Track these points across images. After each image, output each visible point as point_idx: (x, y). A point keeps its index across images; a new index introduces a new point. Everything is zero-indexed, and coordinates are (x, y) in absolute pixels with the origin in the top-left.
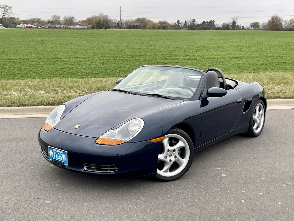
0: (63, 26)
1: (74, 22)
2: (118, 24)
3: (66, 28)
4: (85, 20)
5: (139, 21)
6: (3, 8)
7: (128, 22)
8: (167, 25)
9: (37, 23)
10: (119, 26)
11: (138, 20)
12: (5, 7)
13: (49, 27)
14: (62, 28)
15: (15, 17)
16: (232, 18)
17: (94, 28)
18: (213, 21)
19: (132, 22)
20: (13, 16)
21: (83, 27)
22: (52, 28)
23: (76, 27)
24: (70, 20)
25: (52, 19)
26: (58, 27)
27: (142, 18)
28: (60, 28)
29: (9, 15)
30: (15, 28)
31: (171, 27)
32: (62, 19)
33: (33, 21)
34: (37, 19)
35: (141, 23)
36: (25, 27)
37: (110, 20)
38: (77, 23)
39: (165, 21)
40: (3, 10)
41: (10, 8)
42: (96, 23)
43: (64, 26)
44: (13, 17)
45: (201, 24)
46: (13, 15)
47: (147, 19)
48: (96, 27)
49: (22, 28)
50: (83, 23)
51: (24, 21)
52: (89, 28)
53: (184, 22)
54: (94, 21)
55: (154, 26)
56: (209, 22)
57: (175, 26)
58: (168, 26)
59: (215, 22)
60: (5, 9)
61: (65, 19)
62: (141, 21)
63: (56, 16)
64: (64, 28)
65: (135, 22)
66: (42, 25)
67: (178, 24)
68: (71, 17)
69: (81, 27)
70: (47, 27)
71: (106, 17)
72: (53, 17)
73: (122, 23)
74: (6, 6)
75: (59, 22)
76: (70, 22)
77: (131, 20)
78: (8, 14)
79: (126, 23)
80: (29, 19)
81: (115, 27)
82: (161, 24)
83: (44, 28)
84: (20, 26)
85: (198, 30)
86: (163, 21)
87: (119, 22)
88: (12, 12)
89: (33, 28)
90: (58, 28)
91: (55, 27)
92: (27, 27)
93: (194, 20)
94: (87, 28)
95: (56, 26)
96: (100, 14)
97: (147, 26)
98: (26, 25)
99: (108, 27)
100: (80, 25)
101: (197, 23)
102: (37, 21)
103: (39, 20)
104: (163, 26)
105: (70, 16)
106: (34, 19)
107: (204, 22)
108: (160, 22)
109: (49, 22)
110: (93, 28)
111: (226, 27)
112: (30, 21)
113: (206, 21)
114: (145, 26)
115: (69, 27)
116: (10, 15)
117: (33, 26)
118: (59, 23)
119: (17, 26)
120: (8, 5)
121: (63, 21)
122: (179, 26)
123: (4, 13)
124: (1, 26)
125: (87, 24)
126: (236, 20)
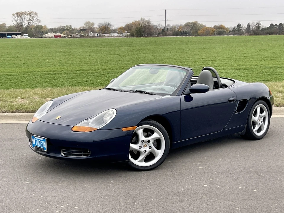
0: (98, 35)
1: (111, 29)
2: (163, 30)
3: (100, 36)
4: (124, 26)
5: (189, 26)
6: (29, 15)
7: (175, 27)
8: (224, 30)
9: (67, 31)
10: (164, 32)
11: (188, 25)
12: (30, 14)
13: (81, 36)
14: (95, 37)
15: (42, 25)
17: (134, 36)
19: (180, 27)
20: (39, 24)
21: (121, 35)
22: (83, 37)
23: (112, 36)
24: (105, 27)
25: (85, 26)
26: (91, 35)
27: (193, 22)
28: (94, 36)
29: (35, 23)
30: (42, 37)
31: (229, 32)
32: (96, 26)
33: (62, 30)
34: (67, 26)
35: (192, 28)
36: (53, 36)
37: (154, 26)
38: (114, 31)
39: (222, 25)
40: (29, 17)
41: (36, 14)
42: (136, 30)
43: (99, 35)
44: (40, 25)
45: (267, 27)
47: (199, 24)
48: (136, 34)
49: (49, 37)
50: (121, 30)
51: (53, 29)
52: (128, 36)
53: (246, 26)
54: (134, 28)
55: (207, 32)
56: (278, 25)
57: (234, 31)
58: (225, 32)
60: (30, 16)
61: (100, 26)
62: (191, 25)
63: (90, 23)
64: (98, 37)
65: (184, 27)
66: (73, 33)
67: (239, 29)
68: (107, 23)
69: (118, 35)
70: (79, 36)
71: (148, 22)
72: (86, 24)
73: (168, 29)
74: (32, 12)
75: (93, 30)
76: (105, 29)
77: (180, 25)
78: (34, 21)
79: (173, 28)
80: (58, 27)
81: (159, 34)
82: (217, 29)
83: (74, 37)
84: (48, 35)
85: (262, 35)
86: (219, 25)
87: (164, 28)
88: (38, 20)
89: (62, 37)
90: (91, 37)
91: (88, 36)
92: (56, 36)
93: (258, 24)
94: (126, 36)
95: (89, 34)
96: (141, 19)
97: (199, 32)
98: (53, 34)
99: (150, 34)
100: (117, 33)
101: (264, 26)
102: (67, 29)
103: (70, 27)
104: (220, 31)
105: (106, 22)
106: (64, 27)
107: (272, 25)
108: (215, 26)
109: (81, 30)
110: (132, 35)
112: (59, 29)
113: (274, 24)
114: (197, 32)
115: (104, 36)
116: (37, 22)
117: (62, 35)
118: (93, 31)
119: (44, 36)
120: (34, 11)
121: (97, 29)
122: (239, 30)
123: (30, 21)
124: (26, 36)
125: (126, 32)
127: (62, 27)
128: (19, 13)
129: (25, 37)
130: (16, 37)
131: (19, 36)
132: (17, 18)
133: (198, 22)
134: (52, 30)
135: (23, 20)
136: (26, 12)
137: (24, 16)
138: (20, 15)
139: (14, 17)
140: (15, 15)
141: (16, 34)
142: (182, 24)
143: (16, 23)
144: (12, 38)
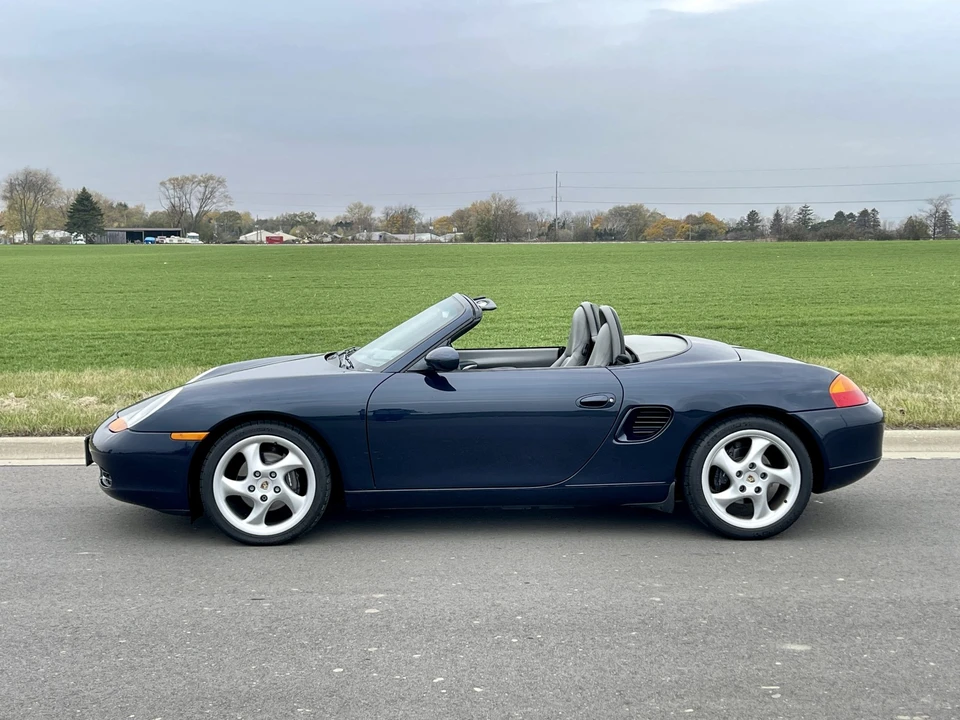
0: (380, 236)
1: (416, 222)
2: (551, 226)
3: (385, 241)
4: (449, 215)
5: (621, 215)
6: (203, 185)
7: (584, 219)
8: (713, 227)
9: (302, 227)
10: (551, 232)
11: (618, 213)
12: (206, 181)
13: (335, 240)
14: (373, 242)
16: (930, 201)
17: (472, 241)
18: (873, 210)
19: (598, 219)
20: (230, 208)
21: (438, 238)
22: (342, 241)
23: (417, 239)
24: (403, 218)
25: (349, 215)
27: (631, 207)
28: (369, 240)
29: (219, 206)
30: (234, 243)
31: (727, 232)
32: (378, 215)
33: (288, 224)
35: (628, 221)
36: (264, 239)
38: (424, 226)
39: (707, 215)
40: (202, 189)
41: (221, 182)
42: (478, 225)
43: (382, 236)
44: (230, 212)
45: (828, 222)
46: (230, 203)
47: (648, 211)
48: (477, 235)
49: (253, 242)
50: (443, 226)
51: (265, 221)
52: (456, 241)
53: (772, 217)
55: (671, 231)
56: (857, 215)
57: (741, 229)
58: (715, 231)
59: (878, 216)
60: (206, 187)
61: (387, 215)
62: (627, 214)
63: (361, 207)
65: (607, 219)
66: (315, 232)
67: (752, 224)
68: (408, 208)
69: (434, 237)
70: (329, 239)
71: (512, 204)
72: (351, 209)
73: (564, 224)
74: (211, 178)
75: (370, 225)
76: (401, 222)
77: (596, 213)
78: (215, 200)
79: (579, 221)
80: (279, 216)
81: (540, 237)
82: (694, 224)
83: (317, 242)
84: (252, 236)
85: (812, 239)
86: (699, 213)
87: (557, 219)
88: (226, 197)
89: (287, 242)
90: (362, 242)
91: (354, 240)
92: (270, 240)
93: (804, 211)
94: (451, 241)
95: (359, 235)
96: (494, 197)
97: (648, 231)
98: (265, 234)
99: (516, 236)
100: (431, 232)
101: (819, 218)
102: (303, 223)
103: (311, 218)
104: (702, 230)
105: (403, 205)
106: (295, 215)
107: (840, 215)
108: (689, 217)
109: (340, 224)
110: (468, 238)
111: (914, 231)
112: (283, 221)
113: (847, 213)
114: (642, 231)
115: (396, 239)
116: (221, 204)
117: (287, 237)
118: (368, 226)
119: (242, 238)
120: (216, 174)
121: (381, 221)
122: (753, 229)
123: (204, 200)
124: (192, 239)
125: (454, 229)
126: (945, 206)
127: (290, 216)
128: (177, 179)
129: (189, 241)
130: (167, 240)
131: (175, 239)
132: (171, 192)
133: (646, 207)
134: (265, 225)
135: (188, 196)
136: (194, 177)
137: (188, 188)
138: (179, 184)
139: (163, 189)
140: (168, 185)
141: (169, 234)
142: (601, 210)
143: (170, 205)
144: (158, 243)
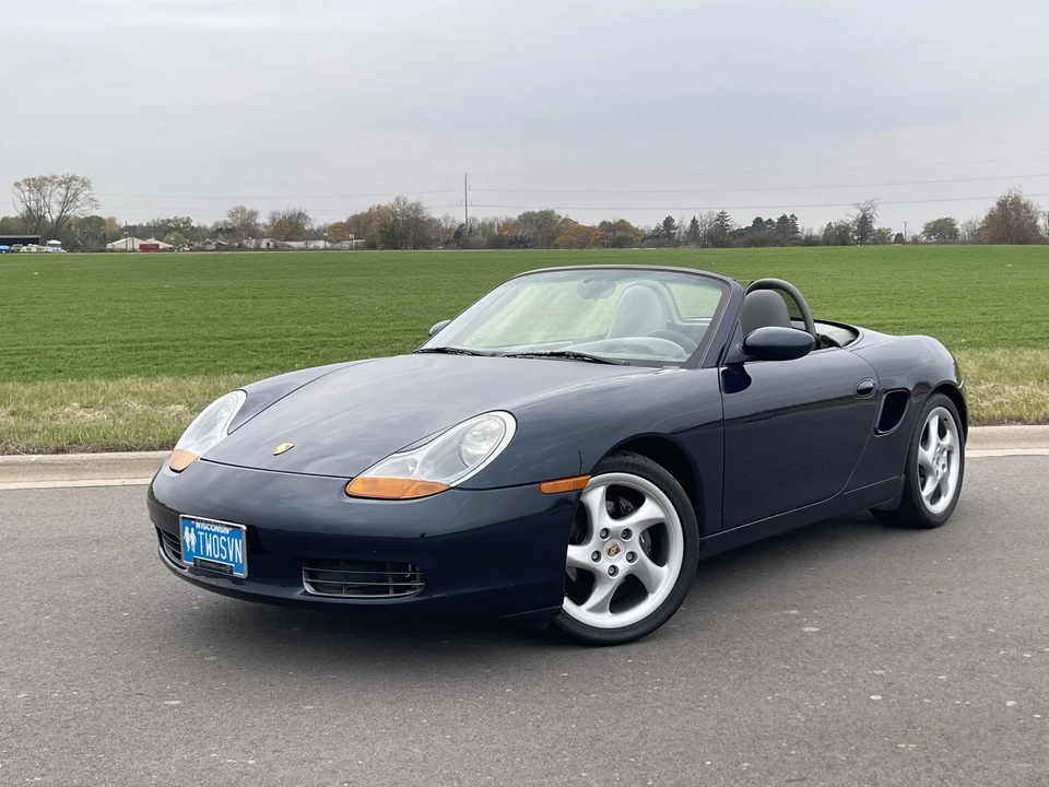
0: (268, 244)
1: (307, 228)
2: (458, 234)
3: (276, 248)
4: (344, 220)
5: (531, 221)
6: (64, 186)
7: (492, 225)
8: (630, 235)
9: (177, 233)
10: (461, 237)
11: (528, 218)
12: (68, 182)
13: (219, 247)
14: (263, 250)
15: (103, 217)
16: (857, 206)
17: (375, 249)
18: (792, 216)
19: (508, 225)
20: (95, 213)
21: (338, 245)
22: (227, 249)
23: (312, 247)
24: (291, 223)
25: (229, 220)
26: (249, 245)
27: (542, 212)
29: (80, 211)
30: (101, 251)
31: (643, 240)
32: (263, 219)
33: (161, 229)
34: (176, 220)
35: (540, 227)
36: (137, 247)
37: (431, 221)
38: (315, 233)
39: (622, 221)
40: (63, 191)
41: (86, 184)
42: (381, 232)
43: (271, 243)
44: (97, 217)
45: (747, 228)
46: (96, 207)
47: (559, 217)
48: (381, 242)
49: (124, 251)
50: (337, 232)
51: (135, 227)
52: (357, 248)
53: (688, 223)
54: (375, 224)
55: (584, 239)
56: (776, 221)
57: (657, 237)
58: (631, 238)
59: (797, 222)
60: (68, 188)
61: (274, 220)
62: (538, 221)
63: (244, 211)
64: (270, 249)
65: (517, 225)
66: (197, 239)
67: (668, 231)
68: (297, 213)
69: (328, 245)
70: (213, 247)
71: (418, 209)
72: (232, 215)
73: (471, 231)
74: (74, 178)
75: (255, 231)
76: (290, 228)
77: (504, 219)
78: (78, 204)
79: (486, 228)
80: (150, 221)
81: (447, 244)
82: (609, 231)
83: (199, 249)
84: (120, 244)
86: (614, 219)
87: (462, 226)
88: (92, 200)
89: (164, 250)
90: (250, 249)
91: (241, 247)
92: (144, 248)
93: (722, 217)
94: (351, 249)
95: (245, 242)
96: (398, 200)
97: (560, 239)
98: (137, 243)
99: (422, 243)
100: (325, 239)
101: (736, 224)
102: (178, 229)
103: (184, 223)
104: (617, 237)
105: (292, 208)
106: (169, 221)
107: (758, 221)
108: (603, 223)
109: (220, 230)
110: (372, 246)
111: (837, 237)
112: (154, 227)
113: (765, 219)
114: (554, 238)
115: (289, 246)
116: (86, 207)
117: (162, 245)
118: (253, 233)
119: (109, 246)
120: (80, 175)
121: (266, 227)
122: (671, 236)
123: (66, 203)
124: (53, 247)
125: (352, 236)
126: (871, 211)
127: (162, 221)
128: (34, 180)
129: (50, 249)
130: (25, 248)
131: (34, 248)
132: (27, 194)
133: (557, 212)
134: (134, 231)
135: (47, 199)
136: (54, 177)
137: (48, 189)
138: (37, 185)
139: (18, 191)
140: (22, 187)
141: (25, 242)
142: (509, 216)
143: (26, 209)
144: (13, 252)
